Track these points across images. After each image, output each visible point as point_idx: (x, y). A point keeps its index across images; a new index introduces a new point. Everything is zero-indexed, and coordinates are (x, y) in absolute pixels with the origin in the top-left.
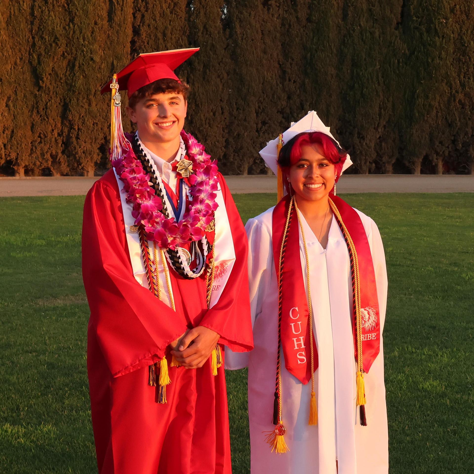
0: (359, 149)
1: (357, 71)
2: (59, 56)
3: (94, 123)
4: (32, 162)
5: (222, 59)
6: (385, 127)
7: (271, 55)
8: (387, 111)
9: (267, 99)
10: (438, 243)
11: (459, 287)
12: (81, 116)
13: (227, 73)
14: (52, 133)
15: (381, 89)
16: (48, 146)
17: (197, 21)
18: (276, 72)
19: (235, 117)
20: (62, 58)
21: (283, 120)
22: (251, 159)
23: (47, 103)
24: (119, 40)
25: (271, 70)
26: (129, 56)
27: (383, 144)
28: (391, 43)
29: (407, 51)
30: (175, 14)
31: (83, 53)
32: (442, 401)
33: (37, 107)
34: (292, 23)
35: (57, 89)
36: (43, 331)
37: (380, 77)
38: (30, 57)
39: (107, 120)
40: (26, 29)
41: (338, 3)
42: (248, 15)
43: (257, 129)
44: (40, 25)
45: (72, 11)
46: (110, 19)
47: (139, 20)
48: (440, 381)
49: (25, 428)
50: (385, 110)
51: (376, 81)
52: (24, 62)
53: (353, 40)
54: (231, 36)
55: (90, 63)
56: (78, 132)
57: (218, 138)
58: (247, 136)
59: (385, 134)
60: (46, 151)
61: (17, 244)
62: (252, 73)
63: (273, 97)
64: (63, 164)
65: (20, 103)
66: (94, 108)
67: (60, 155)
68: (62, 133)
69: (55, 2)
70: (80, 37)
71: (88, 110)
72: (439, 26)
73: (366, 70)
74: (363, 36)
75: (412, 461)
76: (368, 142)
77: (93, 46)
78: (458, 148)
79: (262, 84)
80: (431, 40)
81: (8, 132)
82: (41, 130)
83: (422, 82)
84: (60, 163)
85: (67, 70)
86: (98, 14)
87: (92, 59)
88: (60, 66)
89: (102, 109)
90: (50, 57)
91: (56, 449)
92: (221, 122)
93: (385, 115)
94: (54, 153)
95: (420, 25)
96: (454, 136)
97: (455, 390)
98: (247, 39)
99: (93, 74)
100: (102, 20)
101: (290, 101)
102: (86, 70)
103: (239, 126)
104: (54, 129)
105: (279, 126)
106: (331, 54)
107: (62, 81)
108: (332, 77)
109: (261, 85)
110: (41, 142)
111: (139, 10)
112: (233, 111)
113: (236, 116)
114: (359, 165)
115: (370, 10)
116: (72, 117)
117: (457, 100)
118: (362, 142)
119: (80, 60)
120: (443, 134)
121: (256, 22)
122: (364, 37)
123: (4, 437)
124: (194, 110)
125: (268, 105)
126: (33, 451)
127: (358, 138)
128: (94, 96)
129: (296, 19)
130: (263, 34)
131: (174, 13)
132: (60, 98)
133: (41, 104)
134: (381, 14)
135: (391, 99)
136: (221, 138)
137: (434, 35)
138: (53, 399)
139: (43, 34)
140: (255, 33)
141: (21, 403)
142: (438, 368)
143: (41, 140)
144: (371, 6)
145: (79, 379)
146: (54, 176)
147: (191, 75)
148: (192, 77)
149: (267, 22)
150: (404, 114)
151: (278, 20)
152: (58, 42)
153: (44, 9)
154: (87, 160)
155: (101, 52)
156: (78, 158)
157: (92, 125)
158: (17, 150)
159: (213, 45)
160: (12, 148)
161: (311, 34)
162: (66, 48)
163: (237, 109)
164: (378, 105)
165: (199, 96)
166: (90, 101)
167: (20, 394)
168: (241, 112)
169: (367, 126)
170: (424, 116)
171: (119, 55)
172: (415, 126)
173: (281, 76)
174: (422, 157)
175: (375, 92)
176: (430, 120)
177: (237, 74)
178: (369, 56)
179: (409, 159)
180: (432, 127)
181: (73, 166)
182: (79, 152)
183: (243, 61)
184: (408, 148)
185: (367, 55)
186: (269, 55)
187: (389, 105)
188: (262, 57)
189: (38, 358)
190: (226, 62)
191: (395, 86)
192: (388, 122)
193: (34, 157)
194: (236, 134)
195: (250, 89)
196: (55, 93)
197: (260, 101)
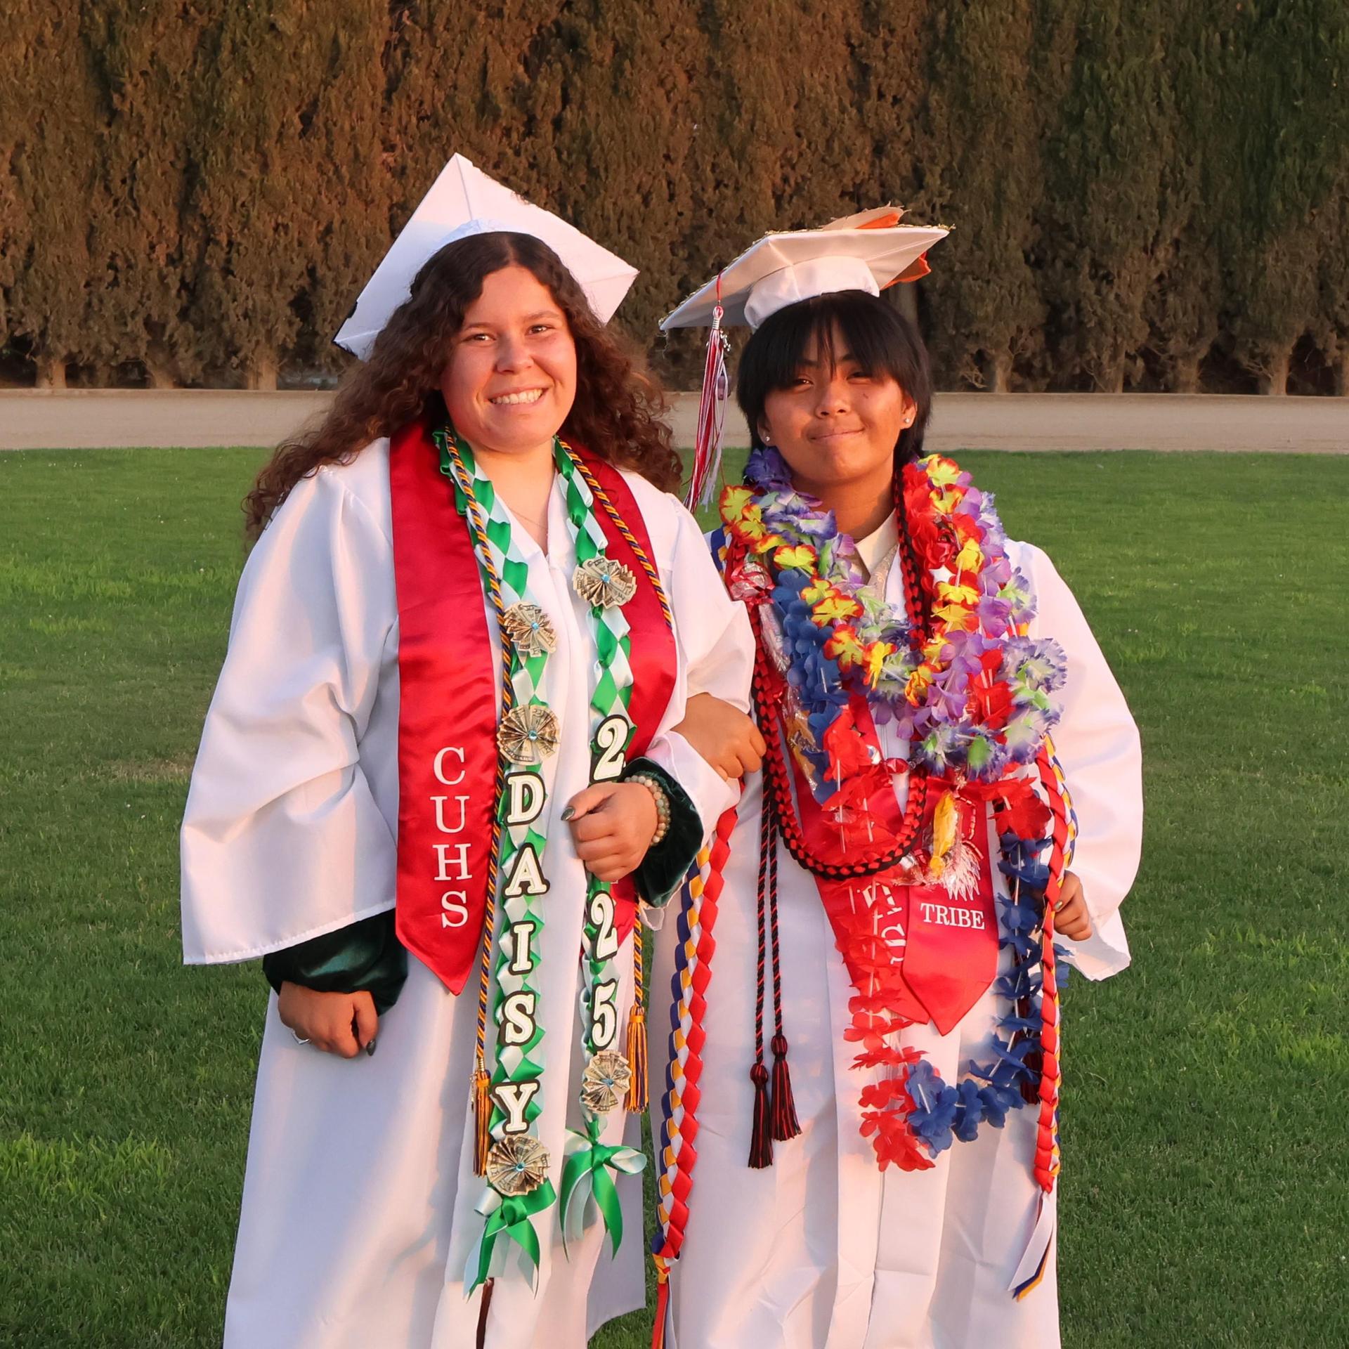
0: (1094, 313)
1: (1091, 68)
2: (172, 18)
3: (278, 225)
4: (88, 345)
5: (672, 27)
6: (1176, 243)
7: (824, 16)
8: (1182, 194)
9: (808, 154)
12: (239, 204)
13: (687, 72)
14: (148, 255)
15: (1167, 125)
16: (138, 294)
18: (840, 69)
19: (711, 211)
20: (181, 22)
23: (135, 163)
25: (822, 64)
26: (386, 18)
27: (1171, 298)
29: (1251, 6)
31: (246, 6)
33: (105, 177)
35: (166, 121)
36: (129, 856)
37: (1165, 89)
38: (83, 21)
39: (316, 218)
48: (1344, 1037)
49: (77, 1147)
50: (1176, 192)
51: (1153, 100)
52: (67, 36)
55: (268, 37)
56: (229, 253)
57: (657, 275)
59: (1177, 267)
60: (131, 309)
61: (46, 594)
62: (764, 73)
63: (829, 147)
64: (182, 350)
65: (55, 161)
66: (277, 180)
67: (173, 322)
68: (181, 256)
71: (258, 185)
73: (1120, 67)
75: (1257, 1281)
76: (1123, 293)
79: (796, 107)
81: (17, 252)
82: (116, 245)
83: (1298, 103)
84: (173, 346)
85: (195, 62)
87: (273, 27)
88: (176, 47)
89: (303, 184)
90: (143, 22)
91: (171, 1214)
92: (666, 224)
93: (1177, 207)
94: (155, 318)
99: (275, 74)
101: (880, 160)
102: (253, 60)
103: (721, 237)
104: (155, 241)
106: (1013, 14)
107: (181, 96)
108: (1015, 85)
109: (792, 108)
110: (115, 283)
112: (703, 189)
113: (712, 206)
114: (1093, 363)
116: (211, 206)
118: (1104, 291)
119: (235, 29)
123: (14, 1173)
124: (583, 187)
125: (812, 172)
126: (104, 1217)
127: (1093, 277)
128: (276, 142)
132: (175, 146)
133: (117, 166)
135: (1198, 157)
136: (668, 274)
138: (160, 1063)
141: (65, 1072)
142: (1338, 998)
143: (116, 278)
145: (239, 1005)
146: (155, 387)
147: (576, 78)
148: (579, 84)
150: (1239, 207)
154: (255, 338)
155: (298, 5)
156: (228, 334)
157: (271, 233)
158: (44, 306)
160: (30, 299)
163: (718, 184)
164: (1158, 174)
165: (600, 143)
166: (264, 155)
167: (61, 1044)
168: (729, 192)
169: (1121, 240)
170: (1301, 211)
171: (356, 16)
172: (1272, 243)
173: (855, 83)
174: (1294, 342)
175: (1148, 133)
176: (1319, 223)
177: (718, 75)
178: (1132, 21)
179: (1250, 345)
180: (1327, 247)
181: (214, 358)
182: (232, 313)
183: (738, 36)
184: (1250, 312)
185: (1125, 19)
186: (820, 17)
187: (1192, 176)
188: (796, 23)
189: (115, 938)
190: (683, 37)
191: (1210, 116)
192: (1189, 228)
193: (96, 329)
194: (711, 261)
195: (758, 123)
196: (159, 132)
197: (789, 160)
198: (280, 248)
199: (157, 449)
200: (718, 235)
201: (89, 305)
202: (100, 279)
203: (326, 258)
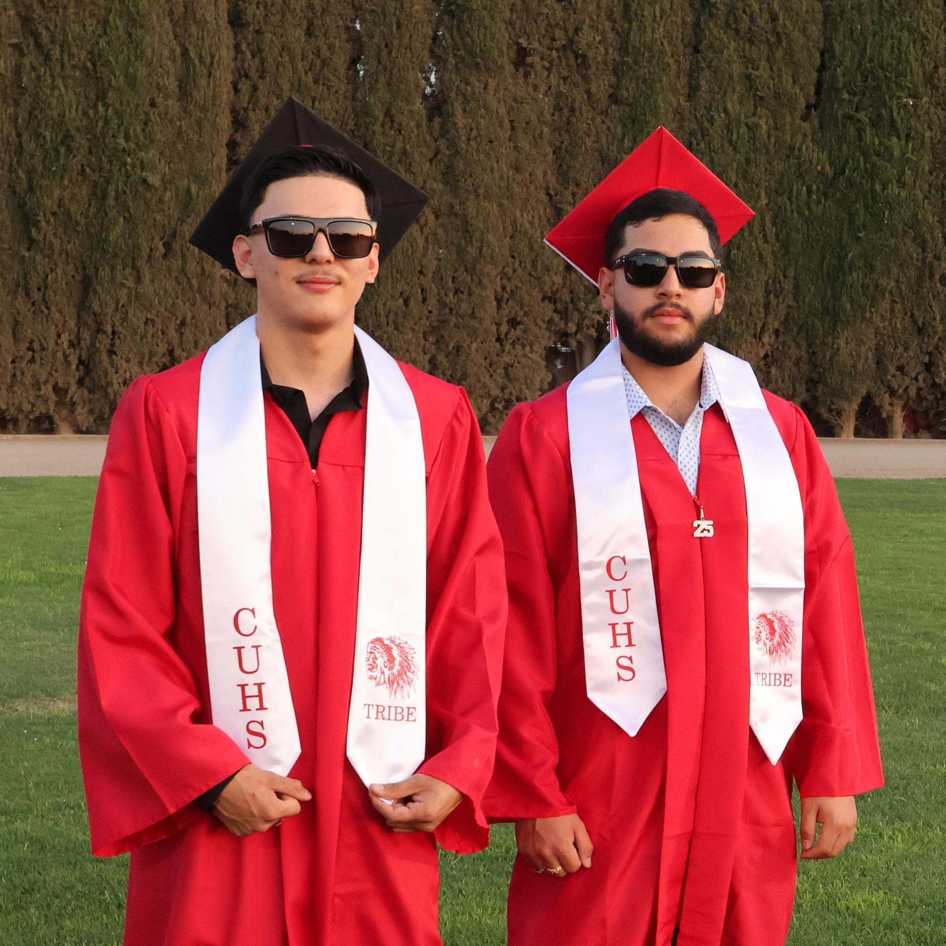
2: (74, 175)
3: (147, 319)
4: (13, 404)
5: (425, 182)
6: (777, 332)
7: (530, 175)
8: (781, 298)
9: (520, 271)
10: (889, 588)
11: (933, 687)
12: (121, 304)
13: (435, 213)
14: (56, 341)
15: (770, 251)
16: (49, 368)
17: (371, 99)
18: (542, 212)
19: (451, 310)
20: (80, 178)
21: (556, 317)
22: (485, 401)
23: (47, 277)
24: (202, 140)
25: (529, 208)
26: (224, 175)
27: (773, 370)
28: (792, 149)
29: (828, 168)
30: (324, 84)
31: (126, 167)
32: (890, 937)
33: (26, 287)
34: (577, 106)
35: (69, 247)
36: (23, 768)
37: (768, 225)
38: (10, 178)
39: (174, 315)
40: (4, 116)
41: (678, 62)
42: (483, 86)
43: (499, 335)
44: (34, 108)
45: (101, 78)
46: (184, 94)
47: (247, 97)
48: (886, 893)
50: (777, 297)
51: (760, 233)
53: (710, 143)
54: (444, 133)
55: (141, 189)
56: (112, 339)
57: (413, 355)
58: (477, 350)
59: (778, 347)
60: (44, 378)
62: (488, 214)
63: (534, 266)
64: (79, 409)
66: (147, 288)
67: (73, 388)
68: (79, 342)
69: (66, 58)
70: (119, 132)
71: (134, 292)
72: (899, 113)
74: (732, 135)
77: (147, 153)
78: (937, 380)
79: (511, 237)
80: (881, 143)
82: (33, 333)
83: (861, 235)
84: (73, 404)
85: (90, 205)
86: (158, 84)
87: (145, 181)
88: (76, 195)
89: (165, 291)
90: (54, 178)
92: (421, 319)
93: (777, 307)
94: (61, 385)
95: (856, 111)
96: (930, 354)
97: (918, 914)
98: (479, 139)
99: (146, 214)
100: (167, 96)
102: (131, 204)
103: (458, 328)
104: (61, 331)
105: (547, 329)
107: (79, 229)
109: (508, 239)
110: (32, 360)
111: (247, 76)
112: (446, 295)
113: (453, 306)
115: (748, 77)
116: (101, 306)
117: (937, 277)
119: (118, 182)
120: (906, 349)
121: (498, 102)
122: (735, 137)
125: (522, 283)
128: (147, 262)
129: (586, 96)
130: (513, 128)
131: (321, 82)
132: (75, 264)
133: (34, 279)
134: (771, 86)
135: (791, 273)
136: (422, 354)
137: (889, 134)
138: (39, 918)
139: (39, 126)
140: (497, 124)
142: (881, 864)
143: (33, 357)
144: (750, 70)
145: (97, 875)
146: (59, 433)
149: (522, 103)
150: (820, 307)
151: (546, 99)
152: (71, 143)
153: (42, 74)
155: (162, 166)
156: (112, 396)
157: (142, 325)
159: (405, 152)
161: (619, 128)
162: (90, 156)
163: (456, 292)
164: (764, 284)
166: (138, 271)
168: (464, 297)
169: (738, 331)
170: (863, 310)
171: (202, 174)
172: (843, 331)
173: (552, 221)
174: (860, 400)
175: (757, 255)
176: (877, 319)
177: (456, 215)
178: (745, 178)
179: (829, 403)
180: (882, 335)
181: (102, 413)
182: (115, 382)
183: (471, 188)
184: (828, 380)
185: (740, 176)
186: (527, 175)
187: (788, 286)
188: (511, 179)
189: (11, 827)
190: (431, 189)
191: (800, 244)
192: (786, 321)
193: (19, 392)
194: (452, 345)
195: (485, 249)
196: (64, 255)
197: (506, 275)
198: (149, 336)
199: (58, 477)
200: (457, 326)
201: (14, 375)
202: (22, 358)
203: (181, 343)
